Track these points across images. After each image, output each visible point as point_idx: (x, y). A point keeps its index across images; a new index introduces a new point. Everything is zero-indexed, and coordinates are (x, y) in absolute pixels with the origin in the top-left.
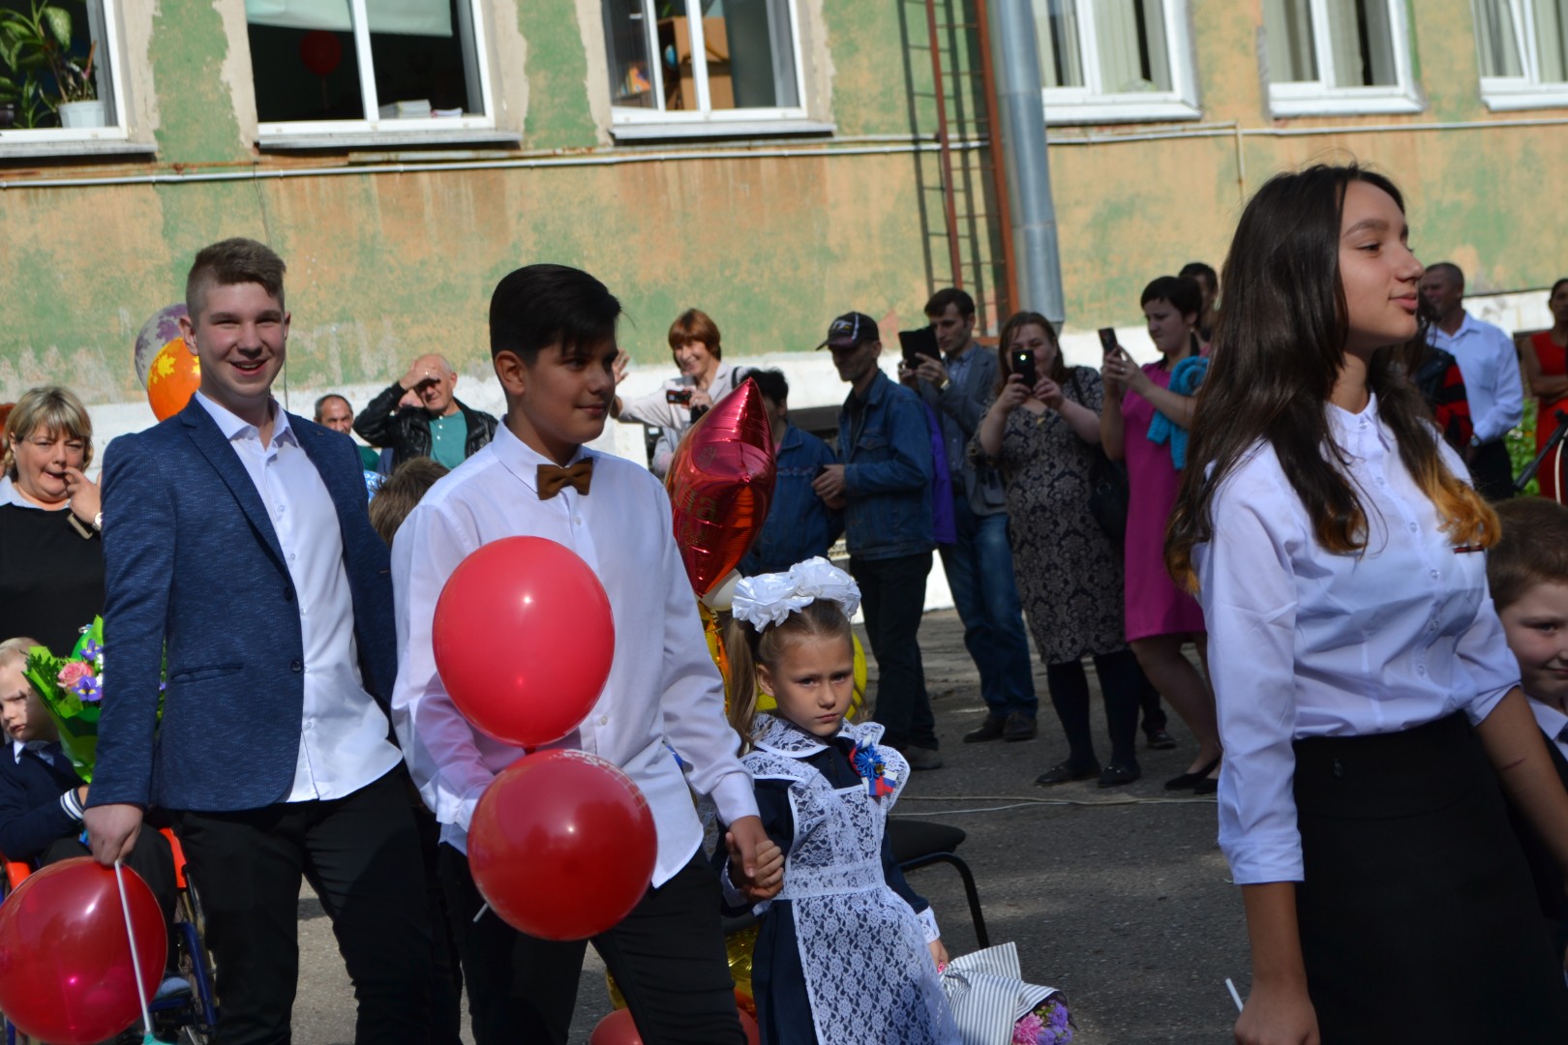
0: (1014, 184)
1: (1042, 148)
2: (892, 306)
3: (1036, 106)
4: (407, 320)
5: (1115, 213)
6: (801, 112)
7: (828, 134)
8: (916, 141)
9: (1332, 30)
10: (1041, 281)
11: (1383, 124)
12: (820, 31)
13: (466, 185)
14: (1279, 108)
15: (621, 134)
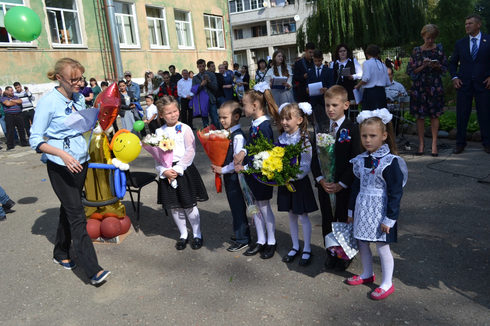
0: (116, 57)
1: (119, 52)
2: (98, 74)
3: (118, 46)
4: (19, 75)
5: (130, 62)
6: (83, 45)
7: (87, 48)
8: (101, 50)
9: (158, 37)
10: (120, 71)
11: (166, 51)
12: (85, 33)
13: (28, 54)
14: (152, 48)
15: (54, 47)
